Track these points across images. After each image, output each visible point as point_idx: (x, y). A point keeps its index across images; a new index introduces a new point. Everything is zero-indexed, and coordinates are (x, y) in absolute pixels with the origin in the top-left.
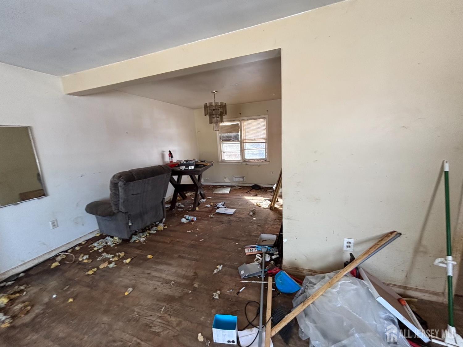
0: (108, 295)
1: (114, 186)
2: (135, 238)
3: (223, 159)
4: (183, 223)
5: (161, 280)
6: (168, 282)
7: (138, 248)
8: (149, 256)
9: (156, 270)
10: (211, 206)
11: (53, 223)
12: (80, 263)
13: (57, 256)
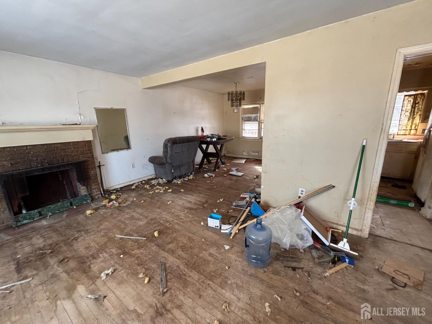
0: (160, 203)
1: (165, 146)
2: (175, 181)
3: (243, 136)
4: (206, 177)
5: (187, 201)
6: (190, 202)
7: (176, 186)
8: (182, 190)
9: (185, 197)
10: (227, 169)
11: (133, 165)
12: (145, 189)
13: (134, 184)
